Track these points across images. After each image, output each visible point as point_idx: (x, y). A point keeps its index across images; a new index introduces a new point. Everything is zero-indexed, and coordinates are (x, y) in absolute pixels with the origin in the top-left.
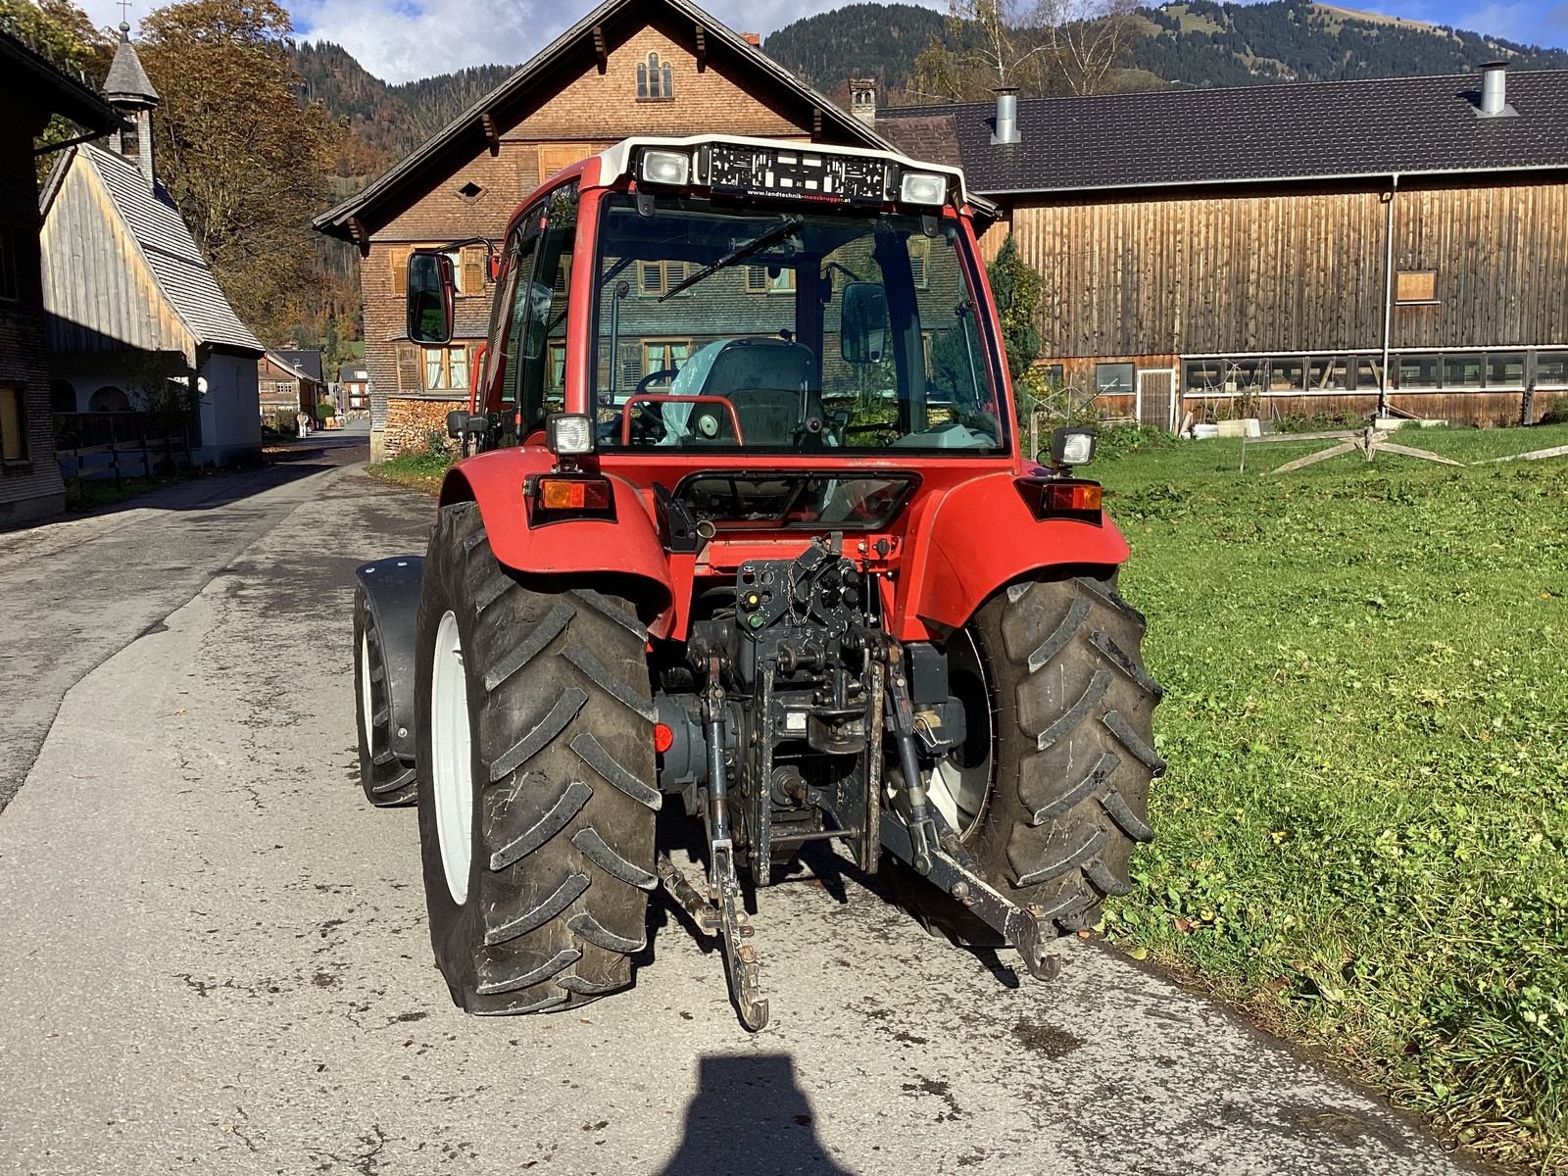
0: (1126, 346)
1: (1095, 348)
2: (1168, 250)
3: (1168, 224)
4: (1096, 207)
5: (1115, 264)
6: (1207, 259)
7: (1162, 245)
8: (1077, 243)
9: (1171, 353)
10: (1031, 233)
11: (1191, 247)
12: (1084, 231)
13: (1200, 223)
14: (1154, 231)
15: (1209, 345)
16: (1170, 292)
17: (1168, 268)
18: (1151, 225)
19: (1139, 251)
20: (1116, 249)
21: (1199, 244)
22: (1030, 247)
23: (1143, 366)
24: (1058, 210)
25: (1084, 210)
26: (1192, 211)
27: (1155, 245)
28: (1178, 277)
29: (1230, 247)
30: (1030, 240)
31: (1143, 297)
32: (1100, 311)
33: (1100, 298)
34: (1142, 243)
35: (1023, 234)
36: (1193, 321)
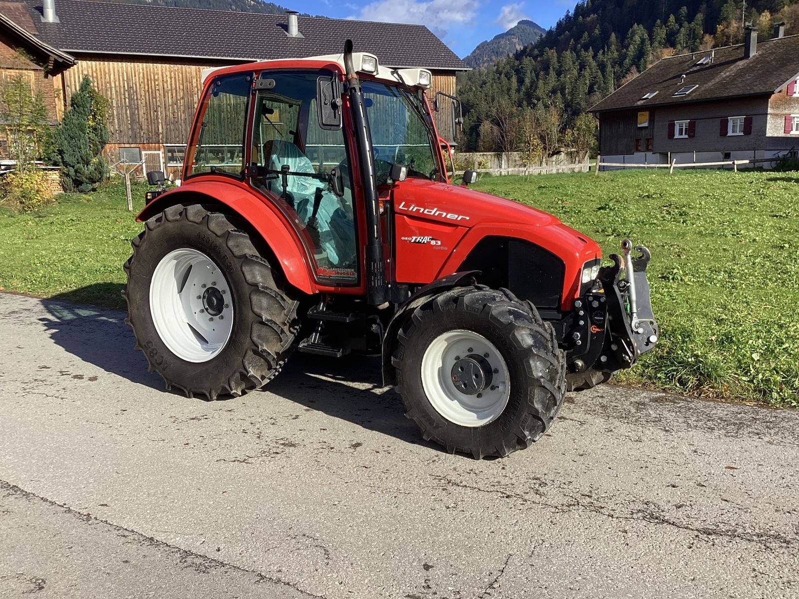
0: (134, 139)
1: (118, 139)
2: (152, 89)
3: (151, 75)
4: (111, 63)
5: (124, 94)
6: (172, 95)
7: (148, 86)
8: (102, 82)
9: (159, 143)
10: (74, 74)
11: (164, 88)
12: (105, 75)
13: (167, 76)
14: (143, 78)
15: (178, 139)
16: (155, 111)
17: (153, 98)
18: (141, 75)
19: (136, 88)
20: (124, 86)
21: (167, 87)
22: (75, 82)
23: (145, 149)
24: (89, 63)
25: (104, 64)
26: (162, 70)
27: (144, 86)
28: (159, 103)
29: (183, 90)
30: (75, 78)
31: (141, 113)
32: (119, 119)
33: (118, 112)
34: (138, 84)
35: (70, 74)
36: (168, 127)
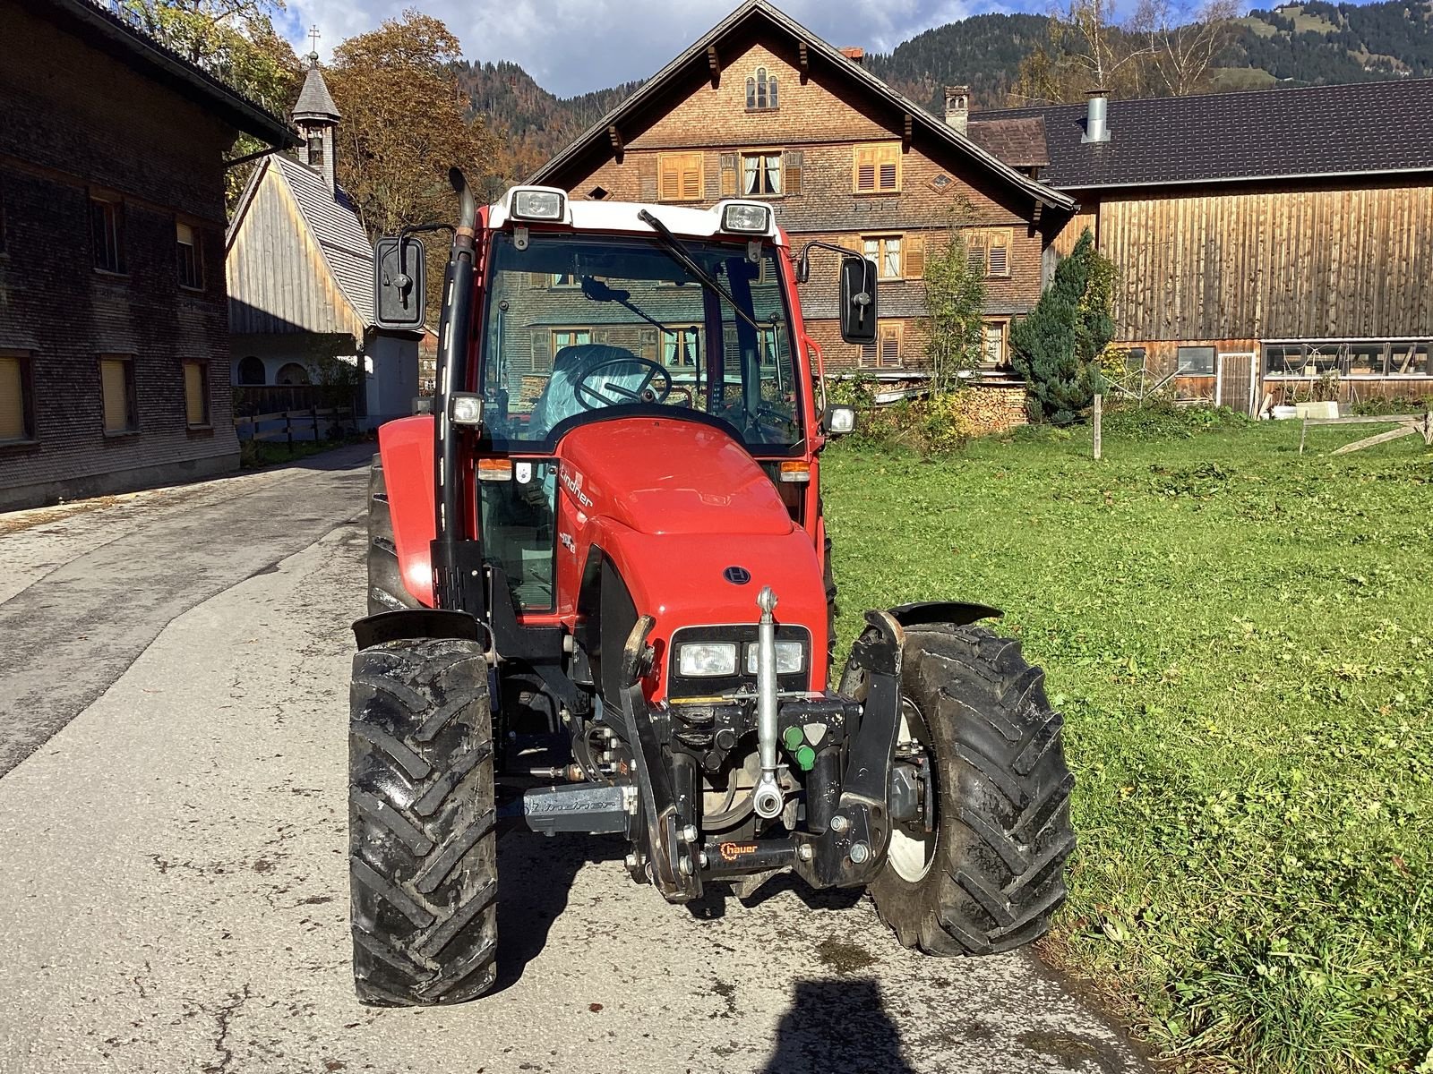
0: (1207, 331)
1: (1177, 332)
2: (1250, 241)
3: (1251, 216)
4: (1181, 201)
5: (1199, 253)
6: (1288, 249)
7: (1244, 236)
8: (1161, 235)
9: (1251, 337)
10: (1116, 224)
11: (1273, 238)
12: (1168, 222)
13: (1282, 215)
14: (1237, 222)
15: (1289, 331)
16: (1252, 280)
17: (1251, 257)
18: (1234, 217)
19: (1221, 241)
20: (1200, 240)
21: (1281, 235)
22: (1116, 237)
23: (1224, 349)
24: (1143, 203)
25: (1168, 203)
26: (1274, 204)
27: (1237, 235)
28: (1260, 266)
29: (1312, 238)
30: (1116, 231)
31: (1225, 285)
32: (1183, 297)
33: (1182, 285)
34: (1225, 234)
35: (1109, 226)
36: (1274, 308)
